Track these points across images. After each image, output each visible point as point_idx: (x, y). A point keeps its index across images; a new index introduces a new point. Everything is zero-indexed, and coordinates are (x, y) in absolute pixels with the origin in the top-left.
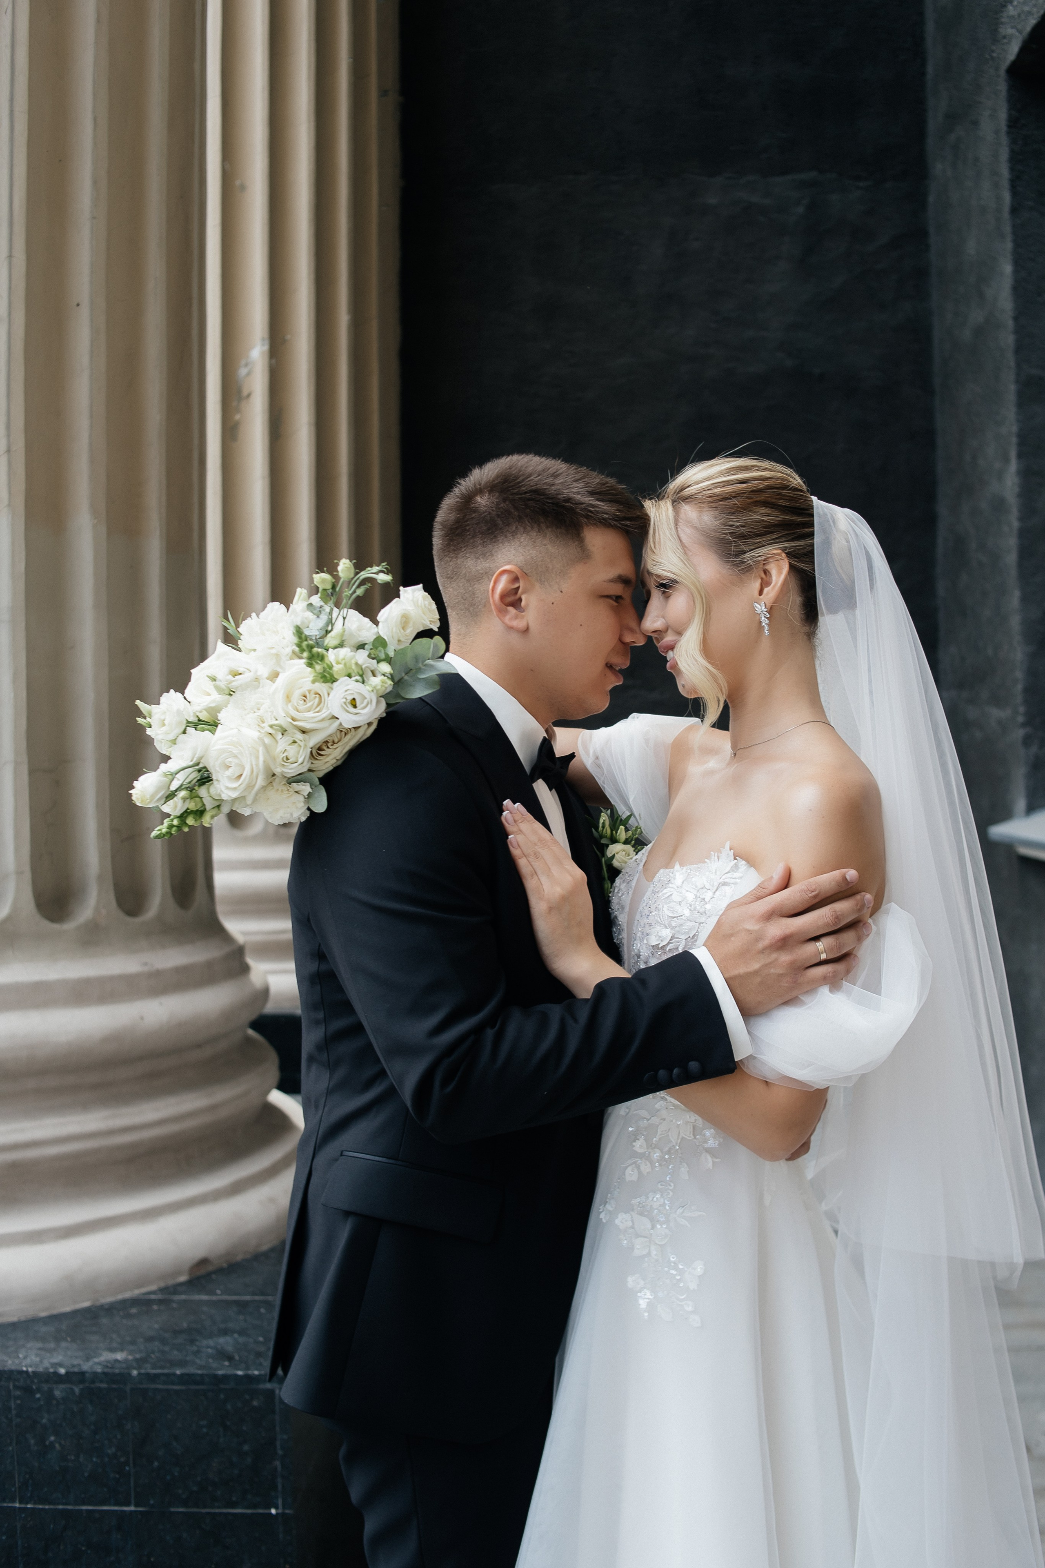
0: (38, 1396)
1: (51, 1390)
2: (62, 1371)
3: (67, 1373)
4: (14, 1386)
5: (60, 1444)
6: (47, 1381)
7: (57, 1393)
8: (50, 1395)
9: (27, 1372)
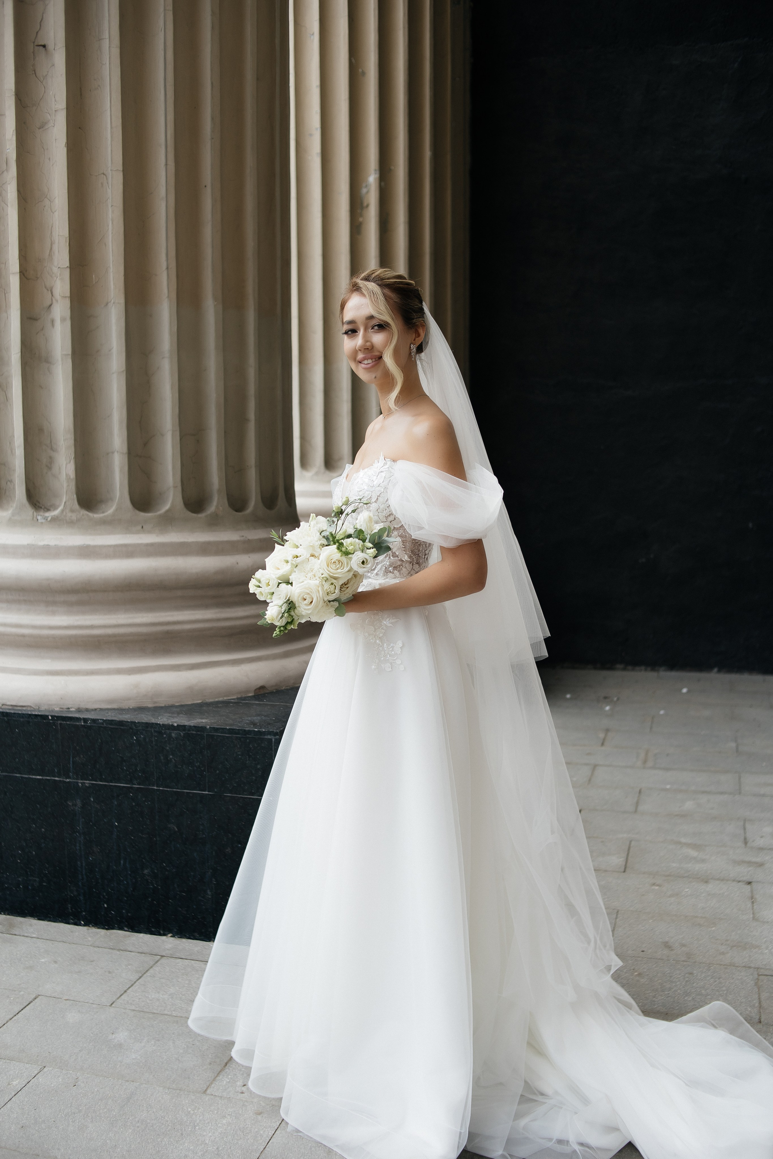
0: (165, 736)
1: (170, 733)
2: (175, 725)
3: (178, 725)
4: (154, 731)
5: (174, 759)
6: (169, 729)
7: (173, 735)
8: (170, 736)
9: (160, 724)
